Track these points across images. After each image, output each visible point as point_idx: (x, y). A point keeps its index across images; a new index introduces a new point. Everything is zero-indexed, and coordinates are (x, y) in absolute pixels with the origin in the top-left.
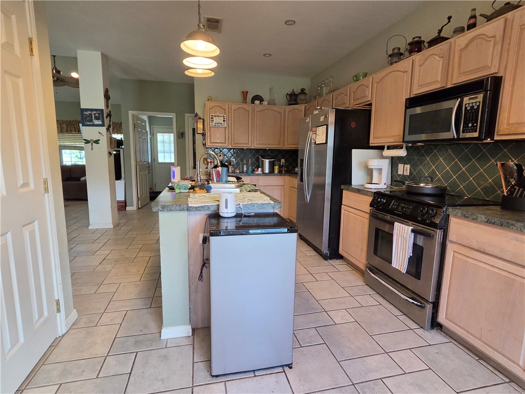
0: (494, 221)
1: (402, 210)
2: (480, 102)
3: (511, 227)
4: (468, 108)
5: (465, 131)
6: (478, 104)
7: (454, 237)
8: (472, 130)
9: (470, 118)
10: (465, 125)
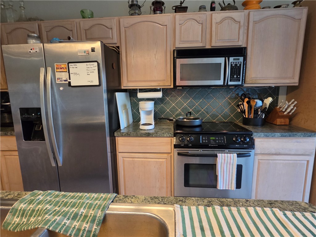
0: (285, 135)
1: (215, 142)
2: (241, 62)
3: (295, 136)
4: (233, 65)
5: (232, 80)
6: (240, 63)
7: (259, 150)
8: (237, 80)
9: (234, 72)
10: (232, 76)
